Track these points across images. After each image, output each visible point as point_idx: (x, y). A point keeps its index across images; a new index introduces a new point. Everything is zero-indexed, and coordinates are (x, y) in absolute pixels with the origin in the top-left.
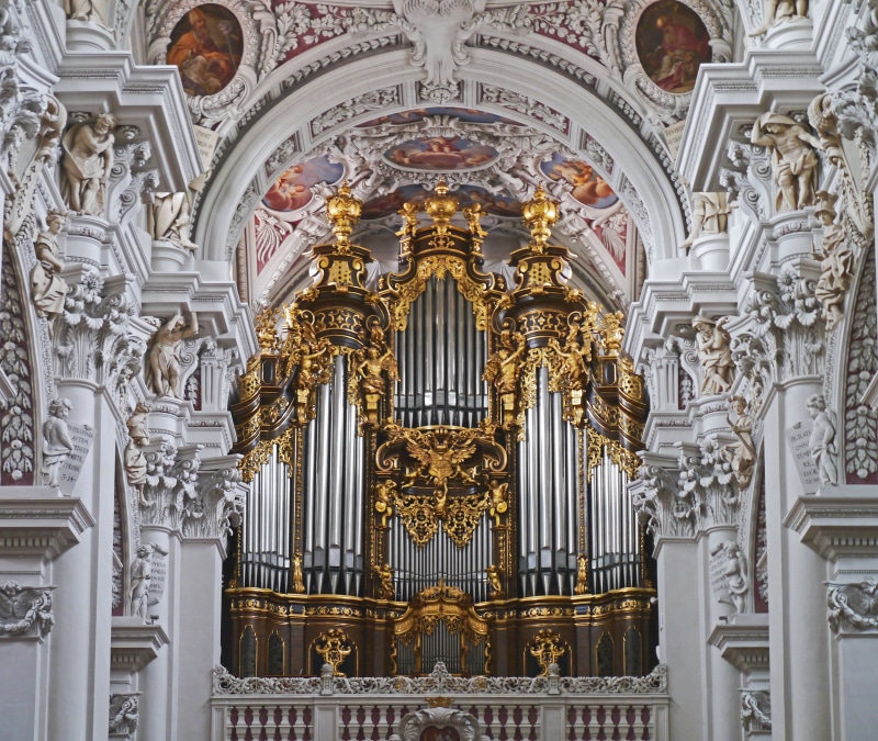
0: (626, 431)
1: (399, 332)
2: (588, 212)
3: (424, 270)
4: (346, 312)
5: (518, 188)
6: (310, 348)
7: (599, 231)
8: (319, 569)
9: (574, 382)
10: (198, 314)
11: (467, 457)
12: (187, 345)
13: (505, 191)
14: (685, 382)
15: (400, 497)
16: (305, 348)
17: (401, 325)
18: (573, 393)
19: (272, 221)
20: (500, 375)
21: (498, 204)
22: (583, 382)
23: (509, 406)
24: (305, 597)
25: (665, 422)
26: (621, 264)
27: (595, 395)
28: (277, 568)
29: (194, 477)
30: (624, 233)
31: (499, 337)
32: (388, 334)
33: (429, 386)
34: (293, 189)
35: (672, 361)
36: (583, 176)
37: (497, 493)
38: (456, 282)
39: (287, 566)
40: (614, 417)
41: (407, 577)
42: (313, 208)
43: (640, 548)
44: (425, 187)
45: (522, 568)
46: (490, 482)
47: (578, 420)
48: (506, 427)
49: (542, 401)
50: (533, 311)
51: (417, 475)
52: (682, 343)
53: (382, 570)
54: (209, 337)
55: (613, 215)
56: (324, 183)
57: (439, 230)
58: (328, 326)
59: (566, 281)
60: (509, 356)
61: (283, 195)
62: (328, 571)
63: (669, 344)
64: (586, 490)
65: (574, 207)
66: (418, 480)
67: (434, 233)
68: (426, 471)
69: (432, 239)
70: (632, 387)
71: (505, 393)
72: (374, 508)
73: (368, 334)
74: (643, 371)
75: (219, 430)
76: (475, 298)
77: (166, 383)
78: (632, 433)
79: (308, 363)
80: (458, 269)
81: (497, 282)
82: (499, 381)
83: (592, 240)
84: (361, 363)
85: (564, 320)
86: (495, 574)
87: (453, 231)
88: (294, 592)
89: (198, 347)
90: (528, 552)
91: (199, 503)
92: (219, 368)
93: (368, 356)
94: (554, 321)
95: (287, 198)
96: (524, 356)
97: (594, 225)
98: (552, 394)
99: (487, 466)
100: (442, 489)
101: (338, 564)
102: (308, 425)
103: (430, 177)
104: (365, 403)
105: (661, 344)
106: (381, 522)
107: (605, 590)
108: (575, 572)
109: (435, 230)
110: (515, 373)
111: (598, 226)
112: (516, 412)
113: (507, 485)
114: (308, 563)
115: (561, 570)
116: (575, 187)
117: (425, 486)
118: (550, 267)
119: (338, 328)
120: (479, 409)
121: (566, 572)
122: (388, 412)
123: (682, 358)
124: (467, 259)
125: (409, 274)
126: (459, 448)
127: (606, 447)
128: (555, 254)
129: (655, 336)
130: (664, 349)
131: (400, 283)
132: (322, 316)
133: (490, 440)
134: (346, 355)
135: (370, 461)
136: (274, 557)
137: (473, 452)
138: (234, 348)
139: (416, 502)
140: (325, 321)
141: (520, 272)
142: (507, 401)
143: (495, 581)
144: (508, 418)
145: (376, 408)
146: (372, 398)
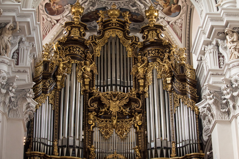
1: (97, 57)
2: (168, 18)
3: (108, 34)
4: (77, 47)
5: (142, 8)
6: (63, 60)
7: (172, 26)
8: (65, 146)
9: (167, 74)
11: (125, 103)
12: (14, 38)
13: (137, 9)
14: (221, 58)
15: (98, 119)
16: (61, 59)
17: (98, 54)
18: (167, 79)
19: (49, 19)
20: (138, 72)
21: (133, 17)
22: (171, 74)
23: (142, 84)
24: (59, 157)
25: (214, 73)
26: (180, 39)
28: (47, 145)
30: (181, 27)
31: (137, 59)
32: (93, 56)
33: (109, 77)
34: (57, 7)
35: (215, 50)
36: (167, 4)
37: (138, 118)
38: (119, 39)
39: (51, 144)
40: (184, 87)
41: (101, 151)
42: (65, 15)
43: (197, 137)
45: (148, 147)
46: (134, 113)
47: (169, 89)
48: (140, 92)
49: (155, 82)
50: (149, 49)
51: (105, 110)
52: (220, 42)
53: (91, 147)
55: (177, 20)
56: (69, 4)
57: (113, 20)
58: (70, 52)
59: (162, 38)
60: (141, 65)
61: (54, 9)
62: (68, 147)
63: (214, 43)
64: (173, 116)
65: (163, 16)
66: (106, 113)
67: (111, 21)
68: (108, 109)
69: (110, 23)
70: (191, 74)
71: (140, 79)
73: (86, 56)
74: (201, 58)
75: (26, 74)
76: (127, 45)
77: (4, 51)
79: (62, 65)
80: (120, 34)
81: (136, 39)
82: (137, 74)
84: (83, 66)
85: (163, 53)
86: (137, 150)
87: (118, 21)
88: (54, 155)
89: (19, 40)
90: (151, 141)
92: (27, 49)
93: (85, 64)
94: (158, 52)
95: (55, 10)
96: (147, 65)
97: (170, 23)
98: (158, 79)
99: (133, 107)
101: (72, 144)
103: (109, 3)
104: (84, 82)
105: (210, 43)
106: (90, 129)
107: (183, 155)
108: (171, 148)
109: (112, 20)
110: (144, 72)
111: (171, 24)
112: (144, 86)
113: (141, 114)
114: (60, 144)
115: (165, 148)
116: (163, 8)
117: (108, 116)
118: (156, 32)
119: (74, 53)
120: (129, 86)
121: (167, 148)
122: (93, 86)
123: (220, 48)
124: (123, 31)
125: (101, 36)
126: (121, 100)
127: (181, 100)
128: (158, 28)
129: (208, 39)
130: (212, 45)
131: (98, 39)
132: (67, 49)
133: (134, 96)
134: (77, 63)
135: (86, 104)
136: (46, 140)
137: (127, 101)
138: (33, 42)
139: (104, 121)
140: (69, 50)
141: (145, 34)
142: (141, 82)
143: (137, 152)
144: (141, 89)
145: (88, 84)
146: (87, 80)
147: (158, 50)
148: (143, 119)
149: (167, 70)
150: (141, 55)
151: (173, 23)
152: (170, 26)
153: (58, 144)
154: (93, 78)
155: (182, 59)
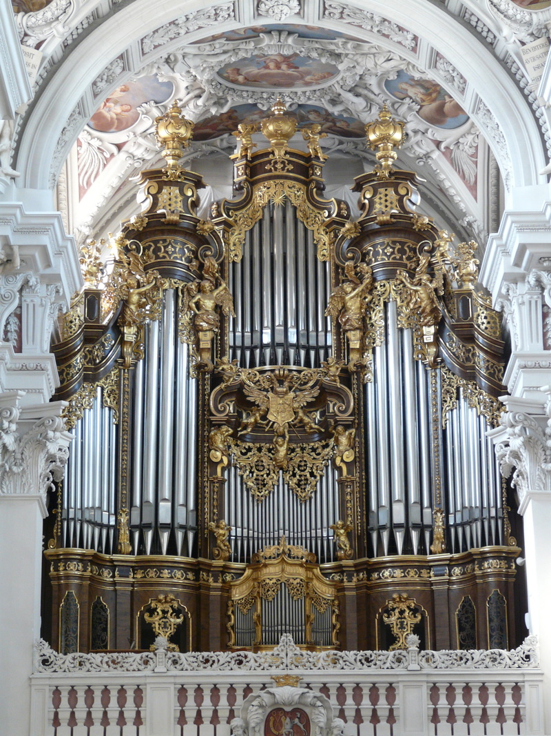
0: (483, 372)
1: (234, 263)
2: (436, 132)
3: (262, 195)
4: (176, 242)
5: (360, 108)
6: (138, 281)
7: (448, 153)
8: (148, 526)
9: (425, 318)
10: (20, 247)
11: (310, 400)
12: (7, 281)
13: (346, 110)
15: (237, 445)
16: (132, 281)
17: (236, 255)
18: (425, 329)
19: (96, 143)
20: (344, 310)
21: (338, 124)
22: (436, 318)
23: (355, 344)
24: (132, 558)
25: (529, 363)
26: (473, 188)
27: (448, 332)
28: (101, 526)
29: (14, 427)
30: (475, 155)
31: (343, 269)
32: (222, 265)
33: (267, 322)
34: (118, 109)
35: (535, 297)
36: (430, 94)
37: (344, 440)
38: (295, 209)
39: (112, 523)
40: (470, 356)
41: (245, 534)
42: (140, 129)
43: (502, 501)
44: (260, 106)
45: (373, 523)
46: (335, 428)
47: (430, 359)
48: (352, 367)
49: (390, 338)
50: (379, 240)
51: (256, 420)
52: (546, 278)
53: (218, 527)
54: (31, 272)
55: (463, 136)
56: (152, 103)
57: (276, 153)
58: (157, 257)
59: (414, 207)
60: (354, 289)
61: (108, 115)
62: (157, 527)
63: (532, 279)
64: (440, 436)
65: (422, 127)
66: (257, 427)
67: (271, 156)
68: (264, 417)
69: (269, 162)
70: (489, 323)
71: (350, 330)
72: (208, 457)
73: (201, 266)
74: (502, 307)
75: (44, 374)
76: (316, 226)
78: (490, 374)
79: (135, 298)
80: (296, 194)
81: (340, 209)
82: (343, 316)
83: (440, 163)
84: (193, 297)
85: (414, 250)
86: (342, 531)
87: (292, 154)
88: (120, 552)
89: (19, 285)
90: (379, 506)
91: (19, 456)
92: (42, 305)
93: (200, 290)
94: (402, 251)
95: (112, 118)
96: (371, 289)
97: (443, 146)
98: (401, 330)
99: (331, 410)
100: (283, 436)
101: (169, 521)
102: (135, 365)
103: (265, 96)
104: (197, 342)
105: (523, 278)
106: (216, 473)
107: (465, 549)
108: (431, 527)
109: (273, 153)
110: (361, 308)
111: (447, 148)
112: (362, 350)
113: (353, 431)
114: (136, 520)
115: (415, 526)
116: (422, 106)
117: (264, 434)
118: (397, 192)
119: (168, 259)
120: (322, 347)
121: (421, 528)
122: (223, 354)
123: (546, 293)
124: (307, 184)
125: (244, 200)
126: (301, 390)
127: (461, 389)
128: (403, 179)
129: (517, 270)
130: (527, 284)
131: (235, 210)
132: (150, 246)
133: (335, 381)
134: (177, 288)
135: (204, 405)
136: (98, 513)
137: (316, 395)
138: (59, 284)
139: (254, 451)
140: (154, 252)
141: (365, 198)
142: (353, 338)
143: (343, 538)
144: (354, 357)
145: (209, 346)
146: (205, 335)
147: (402, 244)
148: (357, 444)
149: (423, 304)
150: (352, 259)
151: (450, 144)
152: (443, 153)
153: (130, 520)
154: (222, 328)
155: (464, 277)
